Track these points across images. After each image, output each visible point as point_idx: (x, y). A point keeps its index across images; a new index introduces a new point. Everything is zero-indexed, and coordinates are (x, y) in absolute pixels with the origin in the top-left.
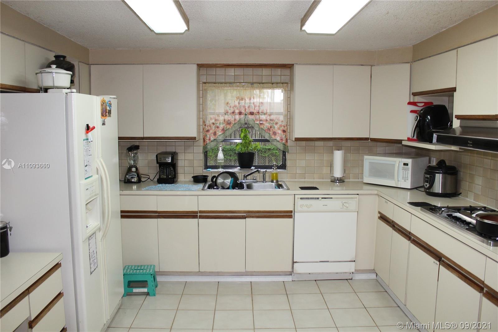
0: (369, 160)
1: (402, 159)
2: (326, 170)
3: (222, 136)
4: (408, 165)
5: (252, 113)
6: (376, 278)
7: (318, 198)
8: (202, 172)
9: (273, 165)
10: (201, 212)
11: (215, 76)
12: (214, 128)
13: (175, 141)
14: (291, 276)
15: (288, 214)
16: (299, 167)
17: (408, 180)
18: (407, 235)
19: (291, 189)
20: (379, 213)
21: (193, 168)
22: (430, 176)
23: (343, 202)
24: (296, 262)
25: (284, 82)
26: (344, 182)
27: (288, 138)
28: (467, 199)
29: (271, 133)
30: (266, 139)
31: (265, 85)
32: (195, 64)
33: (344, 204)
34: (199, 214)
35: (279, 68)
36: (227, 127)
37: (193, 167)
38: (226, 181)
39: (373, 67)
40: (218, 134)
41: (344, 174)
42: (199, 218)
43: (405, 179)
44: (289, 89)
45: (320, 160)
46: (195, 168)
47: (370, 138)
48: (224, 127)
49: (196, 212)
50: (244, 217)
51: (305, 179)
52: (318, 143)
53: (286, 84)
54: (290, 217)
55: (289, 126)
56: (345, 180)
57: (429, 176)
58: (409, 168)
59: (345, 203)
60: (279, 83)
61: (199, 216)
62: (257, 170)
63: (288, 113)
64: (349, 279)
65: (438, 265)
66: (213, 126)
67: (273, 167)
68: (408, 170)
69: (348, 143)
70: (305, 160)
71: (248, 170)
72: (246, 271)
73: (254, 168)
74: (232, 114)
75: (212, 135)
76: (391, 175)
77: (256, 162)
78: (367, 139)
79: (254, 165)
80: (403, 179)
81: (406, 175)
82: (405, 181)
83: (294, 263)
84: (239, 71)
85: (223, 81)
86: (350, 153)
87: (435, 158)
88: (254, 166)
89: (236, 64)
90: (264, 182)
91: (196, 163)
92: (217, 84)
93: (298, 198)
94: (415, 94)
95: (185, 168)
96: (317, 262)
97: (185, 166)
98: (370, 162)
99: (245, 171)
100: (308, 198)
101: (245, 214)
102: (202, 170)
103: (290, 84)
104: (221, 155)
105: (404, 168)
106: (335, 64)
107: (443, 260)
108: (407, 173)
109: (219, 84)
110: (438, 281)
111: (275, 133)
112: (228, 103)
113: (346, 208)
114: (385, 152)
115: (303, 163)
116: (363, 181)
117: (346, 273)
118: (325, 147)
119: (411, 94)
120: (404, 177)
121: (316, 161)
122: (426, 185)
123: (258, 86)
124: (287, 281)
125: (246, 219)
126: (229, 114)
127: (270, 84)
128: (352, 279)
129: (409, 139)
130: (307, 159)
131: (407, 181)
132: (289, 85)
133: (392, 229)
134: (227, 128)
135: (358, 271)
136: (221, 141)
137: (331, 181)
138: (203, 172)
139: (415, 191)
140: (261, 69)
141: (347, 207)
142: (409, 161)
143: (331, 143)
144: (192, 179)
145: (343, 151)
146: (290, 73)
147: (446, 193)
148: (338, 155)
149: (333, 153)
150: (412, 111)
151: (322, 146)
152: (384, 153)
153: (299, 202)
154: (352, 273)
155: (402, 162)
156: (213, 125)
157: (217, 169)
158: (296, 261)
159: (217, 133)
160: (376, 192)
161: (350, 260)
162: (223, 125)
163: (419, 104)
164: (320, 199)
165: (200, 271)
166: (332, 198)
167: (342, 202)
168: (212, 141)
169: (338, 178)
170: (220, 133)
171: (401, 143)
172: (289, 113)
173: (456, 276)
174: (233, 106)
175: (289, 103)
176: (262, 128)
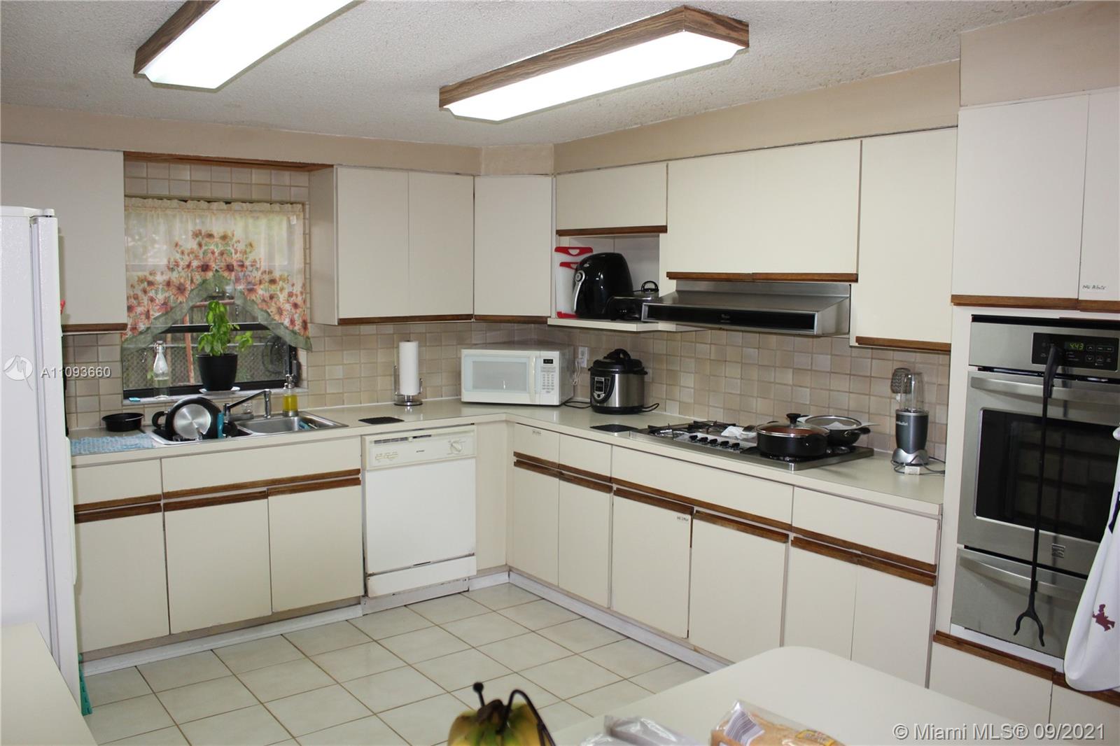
0: (471, 358)
1: (542, 352)
2: (384, 383)
3: (162, 320)
4: (552, 363)
5: (231, 267)
6: (507, 581)
7: (406, 439)
8: (120, 408)
9: (284, 379)
10: (167, 495)
11: (145, 180)
12: (146, 302)
13: (97, 334)
14: (359, 606)
15: (350, 478)
16: (331, 379)
17: (553, 389)
18: (602, 483)
19: (350, 426)
20: (516, 454)
21: (97, 397)
22: (605, 380)
23: (452, 441)
24: (371, 575)
25: (298, 200)
26: (421, 404)
27: (309, 321)
28: (665, 413)
29: (274, 310)
30: (259, 324)
31: (256, 206)
32: (118, 151)
33: (454, 445)
34: (162, 502)
35: (288, 170)
36: (177, 298)
37: (99, 395)
38: (201, 420)
39: (476, 179)
40: (152, 315)
41: (420, 389)
42: (165, 511)
43: (548, 388)
44: (307, 216)
45: (371, 363)
46: (102, 397)
47: (475, 316)
48: (167, 299)
49: (157, 498)
50: (264, 495)
51: (343, 404)
52: (365, 329)
53: (300, 206)
54: (356, 482)
55: (308, 295)
56: (423, 400)
57: (603, 379)
58: (555, 368)
59: (454, 442)
60: (287, 203)
61: (165, 504)
62: (263, 390)
63: (305, 267)
64: (464, 591)
65: (690, 521)
66: (144, 297)
67: (286, 384)
68: (554, 372)
69: (420, 327)
70: (343, 364)
71: (225, 394)
72: (273, 612)
73: (238, 388)
74: (186, 270)
75: (143, 317)
76: (521, 385)
77: (242, 375)
78: (469, 317)
79: (236, 381)
80: (544, 389)
81: (550, 382)
82: (548, 392)
83: (366, 576)
84: (202, 173)
85: (166, 193)
86: (426, 346)
87: (586, 348)
88: (237, 385)
89: (215, 158)
90: (269, 417)
91: (104, 387)
92: (151, 199)
93: (371, 442)
94: (561, 233)
95: (78, 399)
96: (409, 568)
97: (78, 394)
98: (473, 362)
99: (222, 397)
100: (386, 441)
101: (264, 489)
102: (122, 402)
103: (310, 204)
104: (161, 365)
105: (544, 368)
106: (412, 170)
107: (697, 511)
108: (550, 376)
109: (155, 200)
110: (691, 546)
111: (280, 311)
112: (177, 245)
113: (457, 452)
114: (484, 342)
115: (339, 372)
116: (460, 399)
117: (457, 580)
118: (379, 336)
119: (555, 233)
120: (546, 384)
121: (363, 366)
122: (599, 396)
123: (242, 207)
124: (354, 617)
125: (269, 498)
126: (180, 269)
127: (265, 204)
128: (468, 591)
129: (560, 315)
130: (345, 362)
131: (552, 392)
132: (307, 207)
133: (558, 479)
134: (179, 301)
135: (482, 573)
136: (160, 331)
137: (396, 404)
138: (123, 406)
139: (564, 408)
140: (250, 170)
141: (459, 451)
142: (555, 355)
143: (389, 329)
144: (104, 425)
145: (417, 342)
146: (309, 184)
147: (631, 405)
148: (409, 352)
149: (398, 347)
150: (563, 264)
151: (374, 334)
152: (483, 344)
153: (374, 451)
154: (467, 579)
155: (540, 357)
156: (143, 295)
157: (153, 396)
158: (371, 572)
159: (151, 313)
160: (504, 417)
161: (467, 553)
162: (164, 295)
163: (572, 252)
164: (411, 439)
165: (173, 632)
166: (430, 436)
167: (450, 442)
168: (141, 333)
169: (408, 397)
170: (157, 314)
171: (546, 322)
172: (308, 266)
173: (733, 529)
174: (189, 251)
175: (308, 246)
176: (253, 300)
